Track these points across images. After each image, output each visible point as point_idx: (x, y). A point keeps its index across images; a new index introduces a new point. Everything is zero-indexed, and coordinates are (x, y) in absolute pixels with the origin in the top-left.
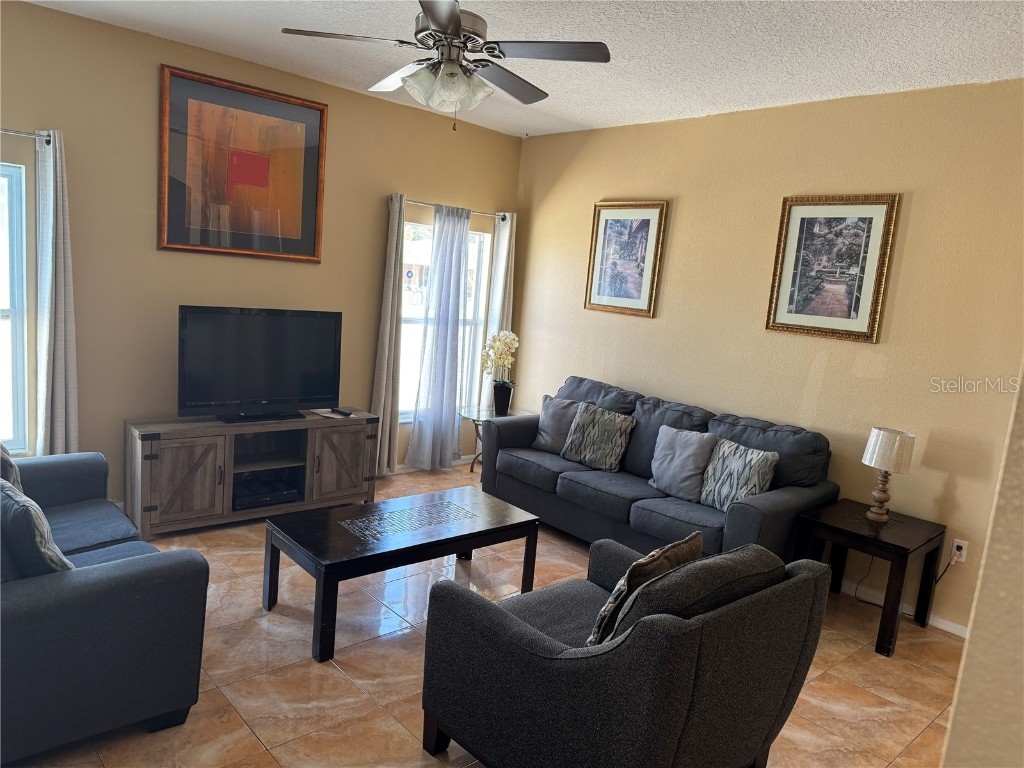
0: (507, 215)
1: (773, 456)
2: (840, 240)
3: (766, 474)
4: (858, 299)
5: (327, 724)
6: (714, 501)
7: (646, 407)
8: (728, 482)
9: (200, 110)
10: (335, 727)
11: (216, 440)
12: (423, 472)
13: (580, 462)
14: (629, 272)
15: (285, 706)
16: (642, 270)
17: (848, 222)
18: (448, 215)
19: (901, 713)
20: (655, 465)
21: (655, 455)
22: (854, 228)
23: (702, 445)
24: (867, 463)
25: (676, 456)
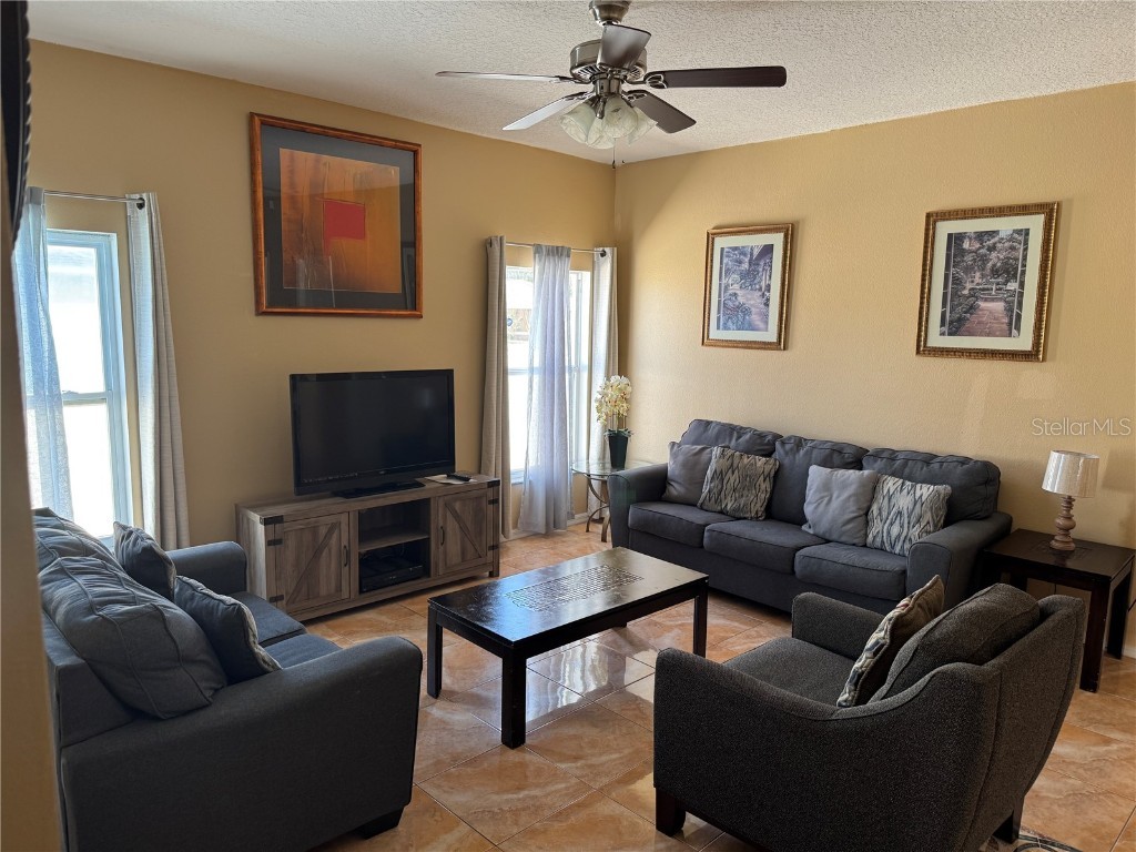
0: (607, 250)
1: (944, 489)
2: (994, 254)
3: (938, 509)
4: (1019, 317)
5: (548, 813)
6: (883, 542)
7: (788, 447)
8: (897, 522)
9: (292, 159)
10: (557, 816)
11: (338, 518)
12: (537, 535)
13: (721, 512)
14: (752, 302)
15: (495, 797)
16: (768, 300)
17: (1002, 235)
18: (548, 254)
19: (1129, 749)
20: (808, 509)
21: (808, 499)
22: (1009, 241)
23: (862, 484)
24: (1048, 489)
25: (835, 496)
